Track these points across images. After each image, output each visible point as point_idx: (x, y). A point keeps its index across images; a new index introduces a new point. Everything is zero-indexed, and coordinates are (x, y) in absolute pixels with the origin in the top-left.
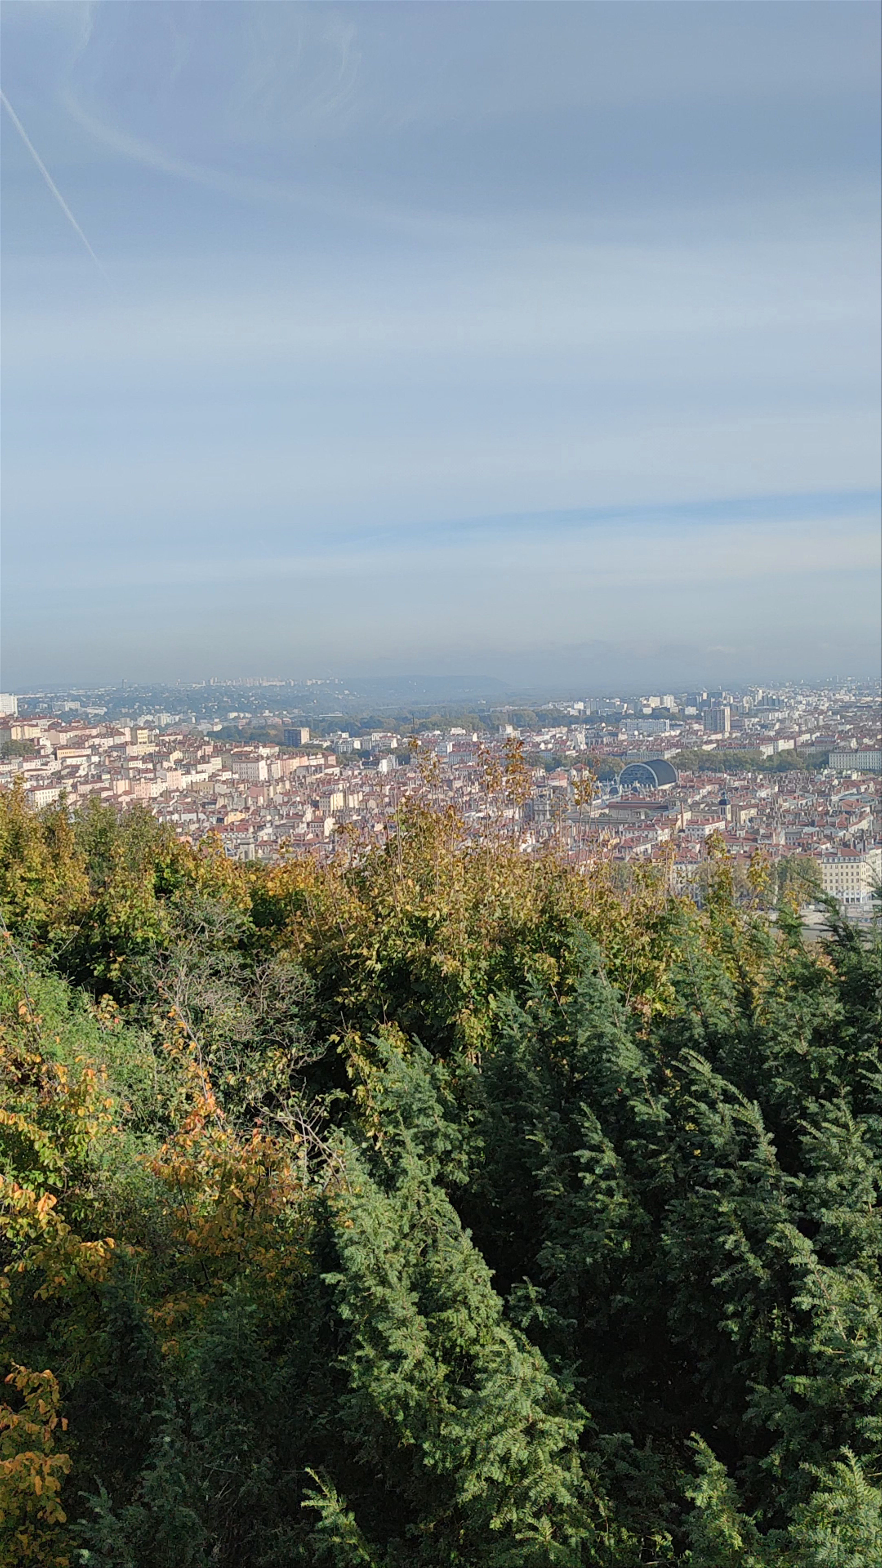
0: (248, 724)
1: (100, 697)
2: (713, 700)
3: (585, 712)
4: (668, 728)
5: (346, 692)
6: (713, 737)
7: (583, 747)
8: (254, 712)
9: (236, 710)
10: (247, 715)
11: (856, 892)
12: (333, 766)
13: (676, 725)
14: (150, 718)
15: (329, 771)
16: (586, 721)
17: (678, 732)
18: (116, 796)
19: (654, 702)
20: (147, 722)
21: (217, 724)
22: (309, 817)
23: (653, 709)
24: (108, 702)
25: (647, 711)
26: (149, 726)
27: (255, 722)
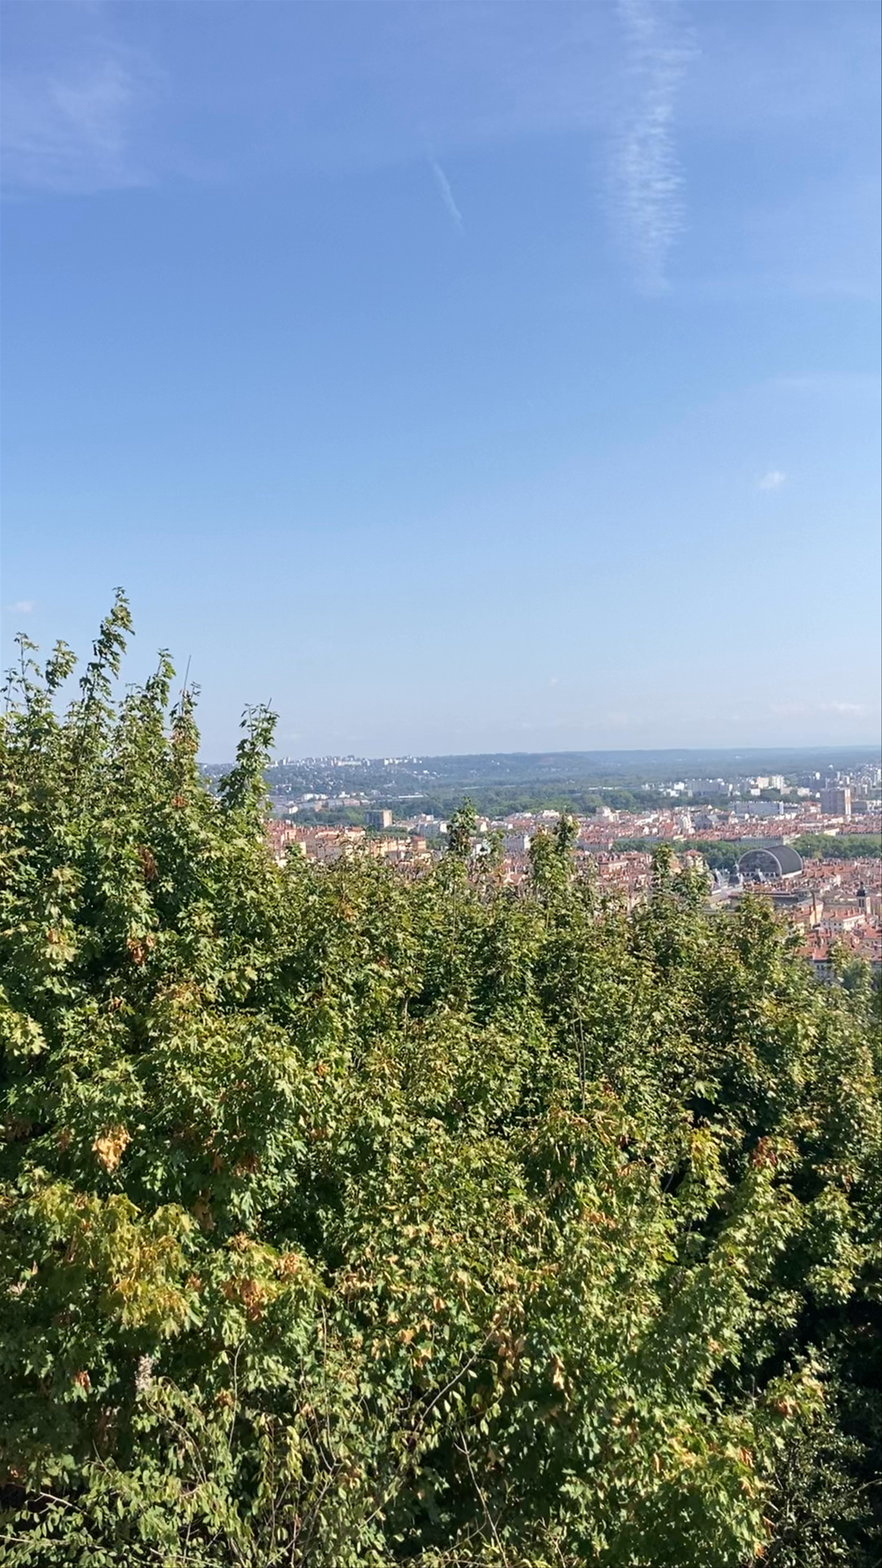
0: (325, 806)
2: (828, 780)
3: (686, 794)
4: (782, 811)
5: (426, 772)
6: (835, 821)
7: (692, 831)
8: (330, 794)
9: (309, 791)
10: (324, 797)
13: (791, 808)
16: (690, 804)
17: (794, 815)
19: (763, 783)
21: (292, 806)
23: (762, 791)
25: (755, 792)
27: (331, 804)
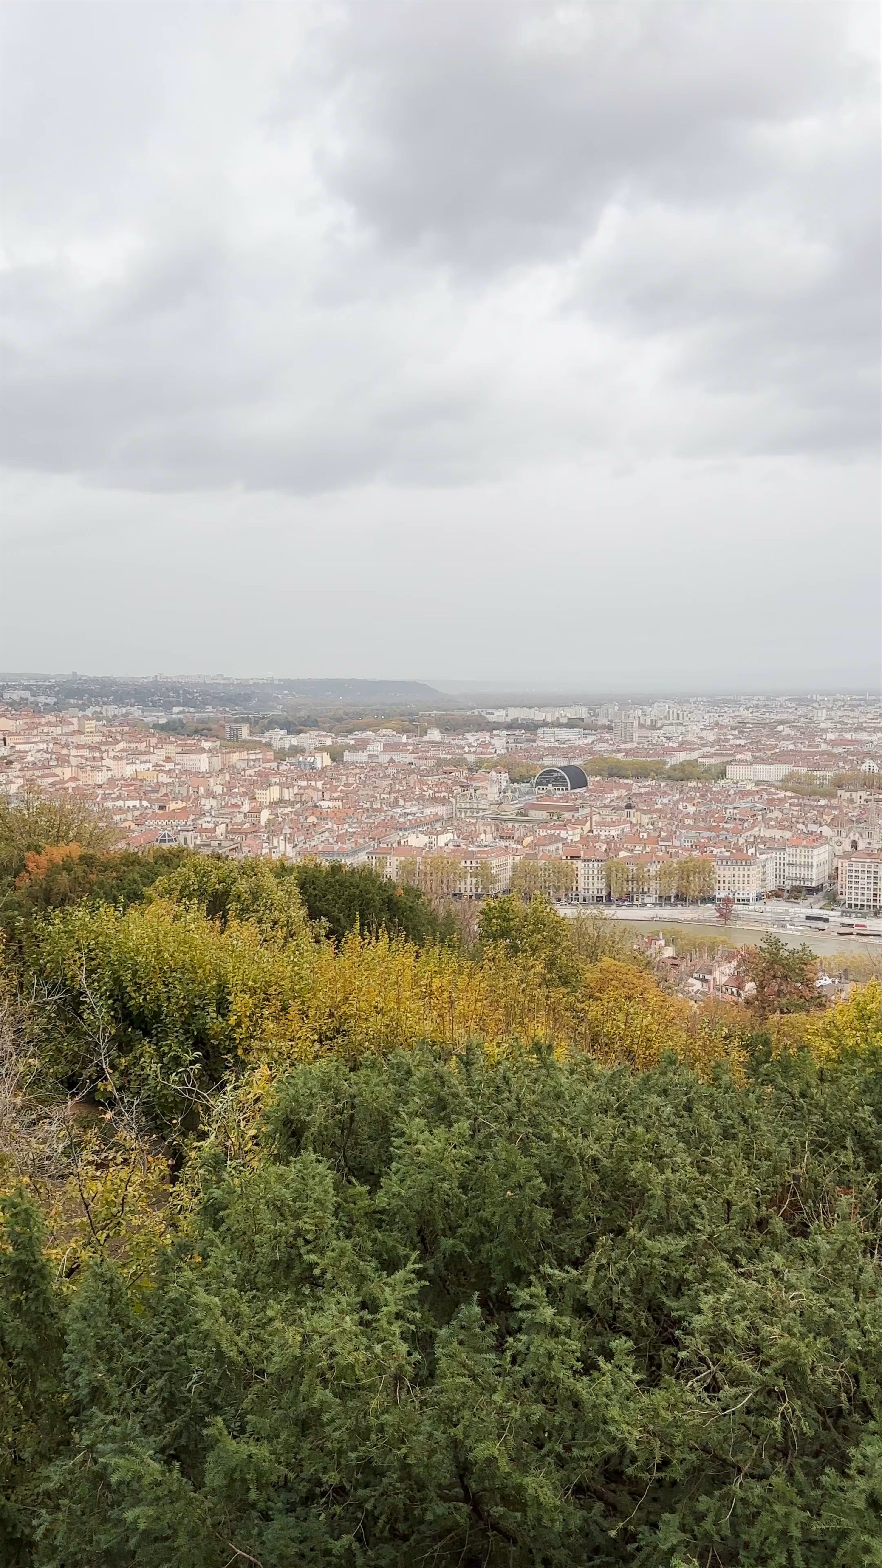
0: (192, 718)
1: (50, 687)
2: (623, 712)
3: (506, 719)
4: (582, 737)
5: (286, 692)
6: (623, 746)
7: (503, 751)
8: (197, 707)
9: (180, 705)
10: (191, 710)
11: (746, 892)
12: (270, 761)
13: (589, 734)
14: (98, 709)
15: (268, 765)
16: (507, 727)
17: (590, 740)
18: (63, 782)
19: (570, 712)
20: (95, 712)
21: (162, 717)
22: (246, 808)
23: (569, 719)
24: (58, 692)
25: (563, 720)
26: (97, 717)
27: (198, 717)
